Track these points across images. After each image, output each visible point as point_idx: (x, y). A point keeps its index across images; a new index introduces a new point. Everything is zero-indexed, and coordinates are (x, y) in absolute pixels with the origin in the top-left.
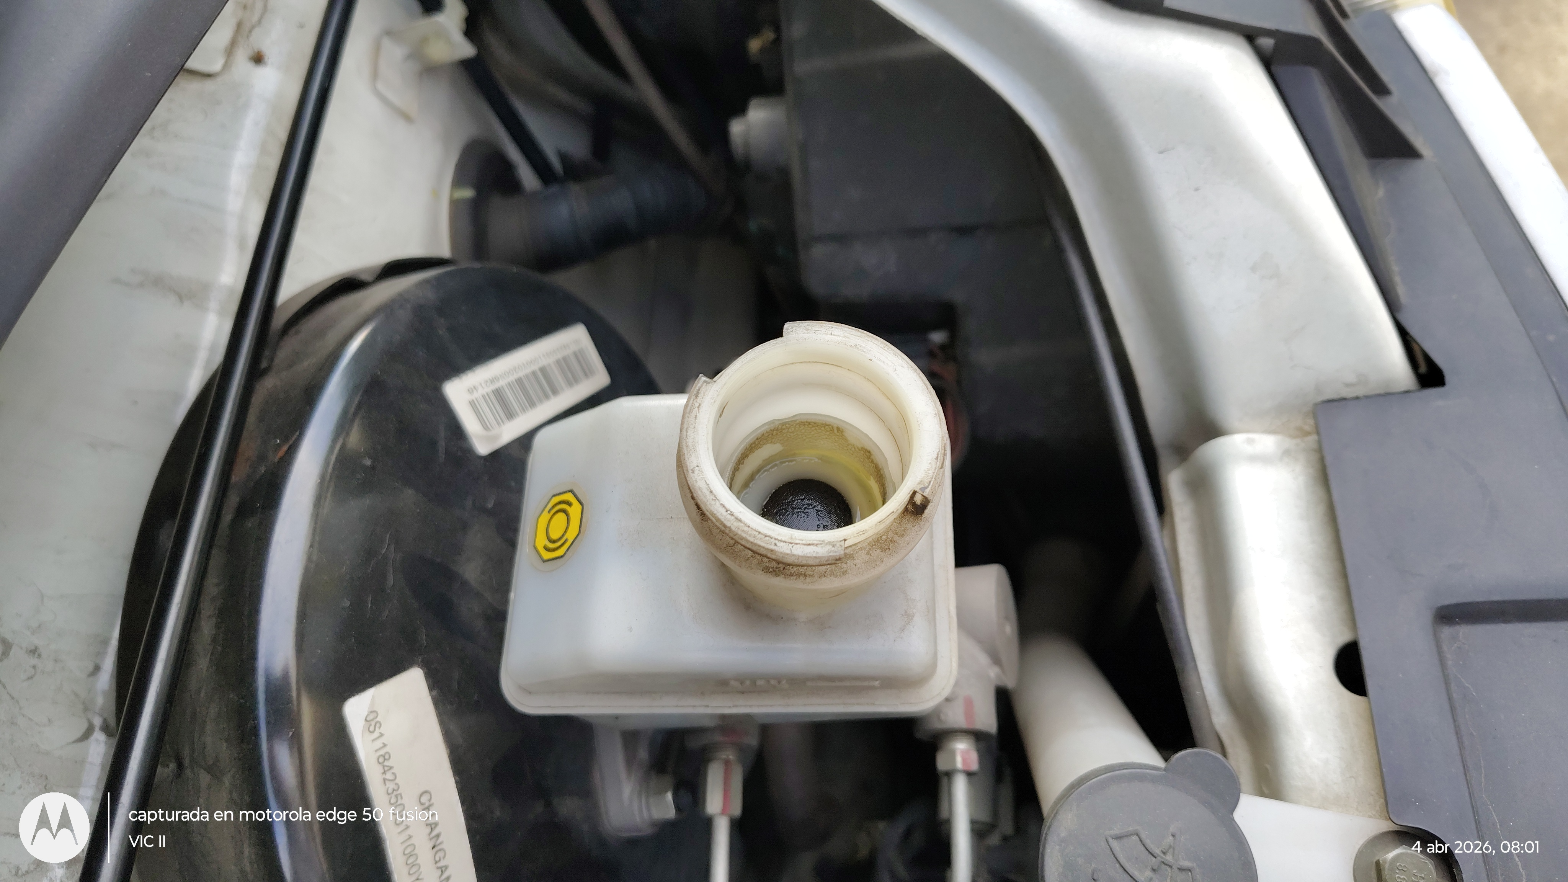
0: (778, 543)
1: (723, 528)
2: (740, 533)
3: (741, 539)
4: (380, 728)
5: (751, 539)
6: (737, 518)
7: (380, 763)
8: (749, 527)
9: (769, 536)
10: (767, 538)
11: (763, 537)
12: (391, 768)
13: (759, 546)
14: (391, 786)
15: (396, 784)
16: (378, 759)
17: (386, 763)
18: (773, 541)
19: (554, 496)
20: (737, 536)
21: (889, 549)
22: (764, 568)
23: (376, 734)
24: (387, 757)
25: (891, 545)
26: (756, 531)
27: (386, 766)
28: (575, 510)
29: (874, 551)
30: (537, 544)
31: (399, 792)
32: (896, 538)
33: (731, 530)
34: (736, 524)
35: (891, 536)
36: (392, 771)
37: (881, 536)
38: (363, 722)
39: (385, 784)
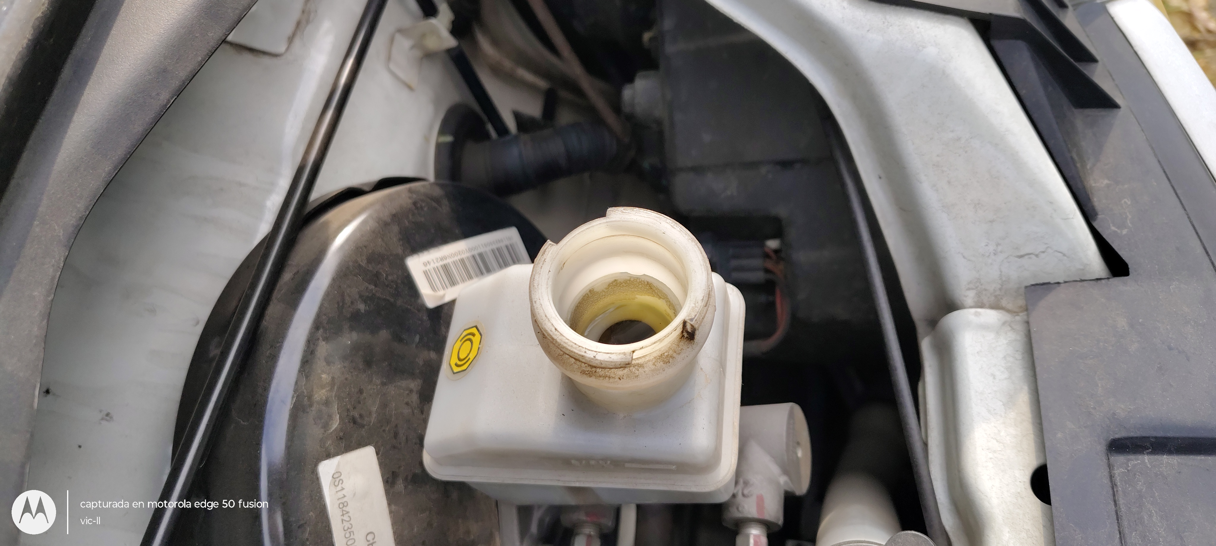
0: (587, 352)
1: (552, 340)
2: (562, 343)
3: (563, 348)
4: (342, 483)
5: (569, 348)
6: (561, 333)
7: (339, 509)
8: (568, 340)
9: (582, 347)
10: (580, 348)
11: (578, 346)
12: (348, 512)
13: (575, 353)
14: (347, 524)
15: (351, 524)
16: (339, 505)
18: (584, 350)
19: (465, 330)
20: (560, 346)
21: (669, 362)
22: (582, 371)
23: (339, 488)
24: (345, 504)
25: (671, 359)
26: (573, 343)
27: (344, 510)
28: (476, 339)
29: (658, 363)
30: (451, 362)
31: (352, 529)
32: (675, 355)
33: (556, 341)
34: (561, 337)
35: (671, 354)
36: (349, 514)
37: (664, 353)
38: (331, 478)
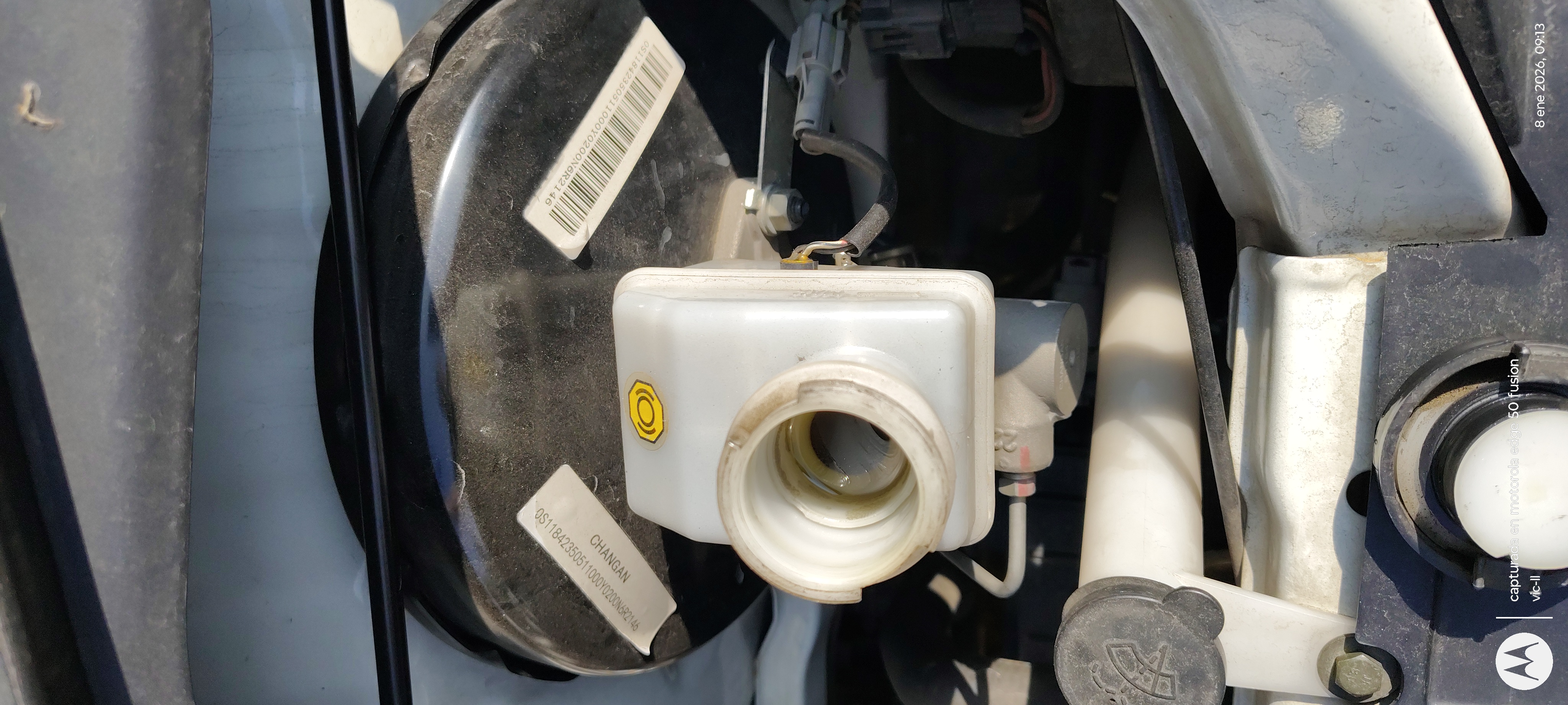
4: (548, 517)
7: (555, 538)
12: (564, 536)
14: (567, 546)
15: (571, 543)
16: (553, 536)
17: (558, 536)
19: (638, 382)
23: (547, 522)
24: (559, 531)
27: (560, 537)
28: (656, 404)
30: (632, 417)
31: (574, 547)
36: (566, 537)
38: (535, 520)
39: (563, 548)
